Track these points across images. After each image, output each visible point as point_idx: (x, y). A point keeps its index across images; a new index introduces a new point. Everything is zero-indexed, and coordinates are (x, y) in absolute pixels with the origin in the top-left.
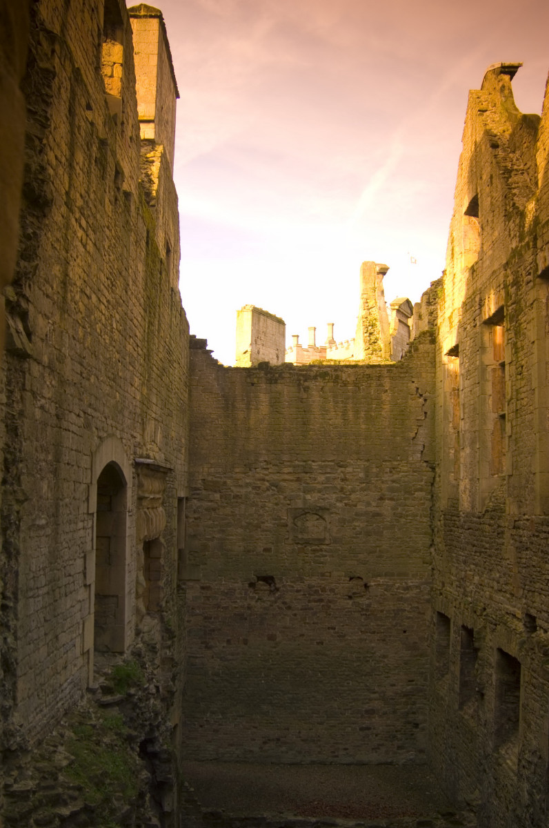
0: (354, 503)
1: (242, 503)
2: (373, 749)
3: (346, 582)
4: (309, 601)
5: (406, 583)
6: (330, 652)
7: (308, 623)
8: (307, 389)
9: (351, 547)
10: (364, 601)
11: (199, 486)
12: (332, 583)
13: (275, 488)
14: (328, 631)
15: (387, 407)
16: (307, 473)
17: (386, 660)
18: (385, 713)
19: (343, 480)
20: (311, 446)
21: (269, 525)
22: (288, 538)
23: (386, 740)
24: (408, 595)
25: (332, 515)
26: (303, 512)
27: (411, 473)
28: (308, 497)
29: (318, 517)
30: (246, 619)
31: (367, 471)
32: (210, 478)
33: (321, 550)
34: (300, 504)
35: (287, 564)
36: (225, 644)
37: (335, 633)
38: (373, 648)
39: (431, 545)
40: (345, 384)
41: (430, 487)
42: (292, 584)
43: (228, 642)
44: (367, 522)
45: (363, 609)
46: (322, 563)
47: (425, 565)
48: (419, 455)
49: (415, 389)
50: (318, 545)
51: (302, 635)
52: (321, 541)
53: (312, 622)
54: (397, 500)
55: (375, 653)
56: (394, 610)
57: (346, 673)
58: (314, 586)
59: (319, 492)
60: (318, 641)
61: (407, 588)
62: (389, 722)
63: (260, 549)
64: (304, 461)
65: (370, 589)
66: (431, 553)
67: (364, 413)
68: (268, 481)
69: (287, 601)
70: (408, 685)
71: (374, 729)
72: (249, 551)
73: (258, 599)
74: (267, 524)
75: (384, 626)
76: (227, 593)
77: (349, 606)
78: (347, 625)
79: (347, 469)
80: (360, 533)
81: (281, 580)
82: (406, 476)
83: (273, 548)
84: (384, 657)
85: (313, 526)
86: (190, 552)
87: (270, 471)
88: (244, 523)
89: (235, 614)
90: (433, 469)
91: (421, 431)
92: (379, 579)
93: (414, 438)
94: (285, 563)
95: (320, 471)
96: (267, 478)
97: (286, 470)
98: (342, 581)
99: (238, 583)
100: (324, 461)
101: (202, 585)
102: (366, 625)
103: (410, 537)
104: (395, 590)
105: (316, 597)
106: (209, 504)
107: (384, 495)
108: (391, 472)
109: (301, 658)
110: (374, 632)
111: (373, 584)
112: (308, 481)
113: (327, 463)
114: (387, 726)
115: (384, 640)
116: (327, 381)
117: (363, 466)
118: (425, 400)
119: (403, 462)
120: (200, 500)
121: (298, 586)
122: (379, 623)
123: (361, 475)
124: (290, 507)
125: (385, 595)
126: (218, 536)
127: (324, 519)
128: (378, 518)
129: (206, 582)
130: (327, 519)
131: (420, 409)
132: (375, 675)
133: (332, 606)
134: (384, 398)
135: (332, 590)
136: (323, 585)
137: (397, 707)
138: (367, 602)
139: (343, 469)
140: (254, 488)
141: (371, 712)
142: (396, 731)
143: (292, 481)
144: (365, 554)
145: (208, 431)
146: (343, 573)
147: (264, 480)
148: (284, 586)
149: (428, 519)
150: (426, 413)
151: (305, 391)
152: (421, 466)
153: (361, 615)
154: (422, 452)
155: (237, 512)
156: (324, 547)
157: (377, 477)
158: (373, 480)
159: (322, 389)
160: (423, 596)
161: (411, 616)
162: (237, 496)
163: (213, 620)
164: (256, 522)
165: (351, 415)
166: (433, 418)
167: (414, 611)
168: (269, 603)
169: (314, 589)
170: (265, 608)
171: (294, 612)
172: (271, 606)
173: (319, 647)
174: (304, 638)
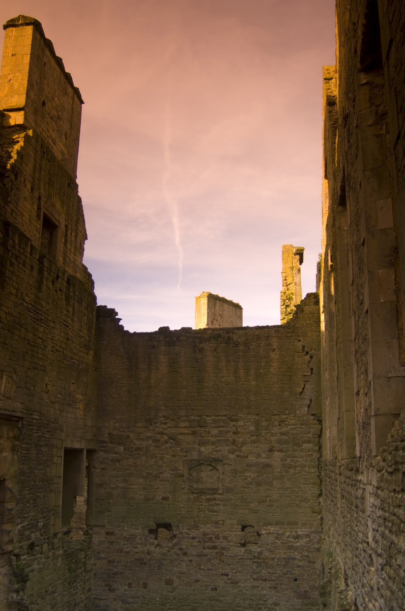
0: (245, 455)
1: (143, 455)
3: (238, 530)
4: (204, 548)
5: (296, 532)
6: (223, 598)
7: (203, 570)
8: (201, 351)
9: (242, 497)
10: (255, 549)
11: (106, 439)
12: (225, 531)
13: (173, 441)
14: (221, 577)
15: (275, 365)
16: (201, 427)
19: (234, 433)
20: (205, 402)
21: (167, 475)
22: (184, 488)
24: (298, 544)
25: (225, 466)
26: (198, 464)
27: (299, 426)
28: (203, 449)
29: (212, 468)
30: (146, 564)
31: (257, 424)
32: (115, 433)
33: (215, 499)
34: (195, 456)
35: (183, 512)
36: (126, 588)
37: (228, 579)
38: (265, 595)
39: (320, 495)
40: (236, 345)
41: (317, 439)
42: (188, 531)
43: (130, 585)
44: (257, 472)
45: (254, 556)
46: (215, 511)
47: (314, 514)
48: (306, 409)
49: (301, 347)
50: (211, 494)
51: (197, 581)
52: (214, 491)
53: (206, 568)
54: (286, 451)
55: (267, 600)
56: (284, 558)
58: (208, 534)
59: (213, 444)
60: (212, 587)
61: (297, 537)
63: (159, 498)
64: (199, 416)
65: (262, 537)
66: (320, 503)
67: (254, 371)
68: (166, 435)
69: (184, 547)
72: (149, 500)
73: (157, 545)
74: (165, 475)
75: (275, 573)
76: (129, 539)
77: (241, 554)
78: (239, 572)
79: (239, 423)
80: (251, 483)
81: (178, 526)
82: (295, 428)
83: (170, 496)
84: (276, 604)
85: (208, 477)
86: (97, 499)
87: (168, 425)
88: (144, 474)
89: (136, 559)
90: (320, 422)
91: (307, 386)
92: (269, 527)
93: (301, 393)
94: (181, 511)
95: (214, 425)
96: (166, 432)
97: (182, 424)
98: (234, 529)
99: (139, 529)
100: (217, 416)
101: (107, 531)
102: (258, 573)
103: (299, 488)
104: (286, 539)
105: (211, 544)
106: (114, 455)
107: (273, 447)
108: (279, 425)
109: (196, 603)
110: (265, 580)
111: (264, 532)
112: (202, 435)
113: (220, 418)
115: (275, 588)
116: (219, 342)
117: (253, 420)
118: (311, 357)
119: (291, 415)
120: (106, 452)
121: (193, 533)
122: (270, 570)
123: (252, 428)
124: (186, 458)
125: (276, 543)
126: (121, 485)
127: (217, 470)
128: (268, 468)
129: (110, 527)
130: (220, 471)
131: (307, 365)
133: (225, 553)
134: (272, 356)
135: (225, 538)
136: (217, 533)
138: (259, 550)
139: (234, 423)
140: (154, 441)
143: (188, 434)
144: (256, 503)
145: (114, 390)
146: (236, 522)
147: (162, 433)
148: (180, 533)
149: (317, 470)
150: (312, 369)
151: (200, 352)
152: (308, 419)
153: (253, 562)
154: (309, 405)
155: (138, 463)
156: (218, 496)
157: (267, 430)
158: (263, 432)
159: (215, 349)
160: (313, 544)
161: (301, 564)
162: (139, 448)
163: (116, 564)
164: (155, 472)
165: (242, 372)
166: (319, 374)
167: (304, 560)
168: (167, 549)
169: (208, 536)
170: (163, 554)
171: (190, 558)
172: (169, 551)
173: (213, 593)
174: (199, 583)
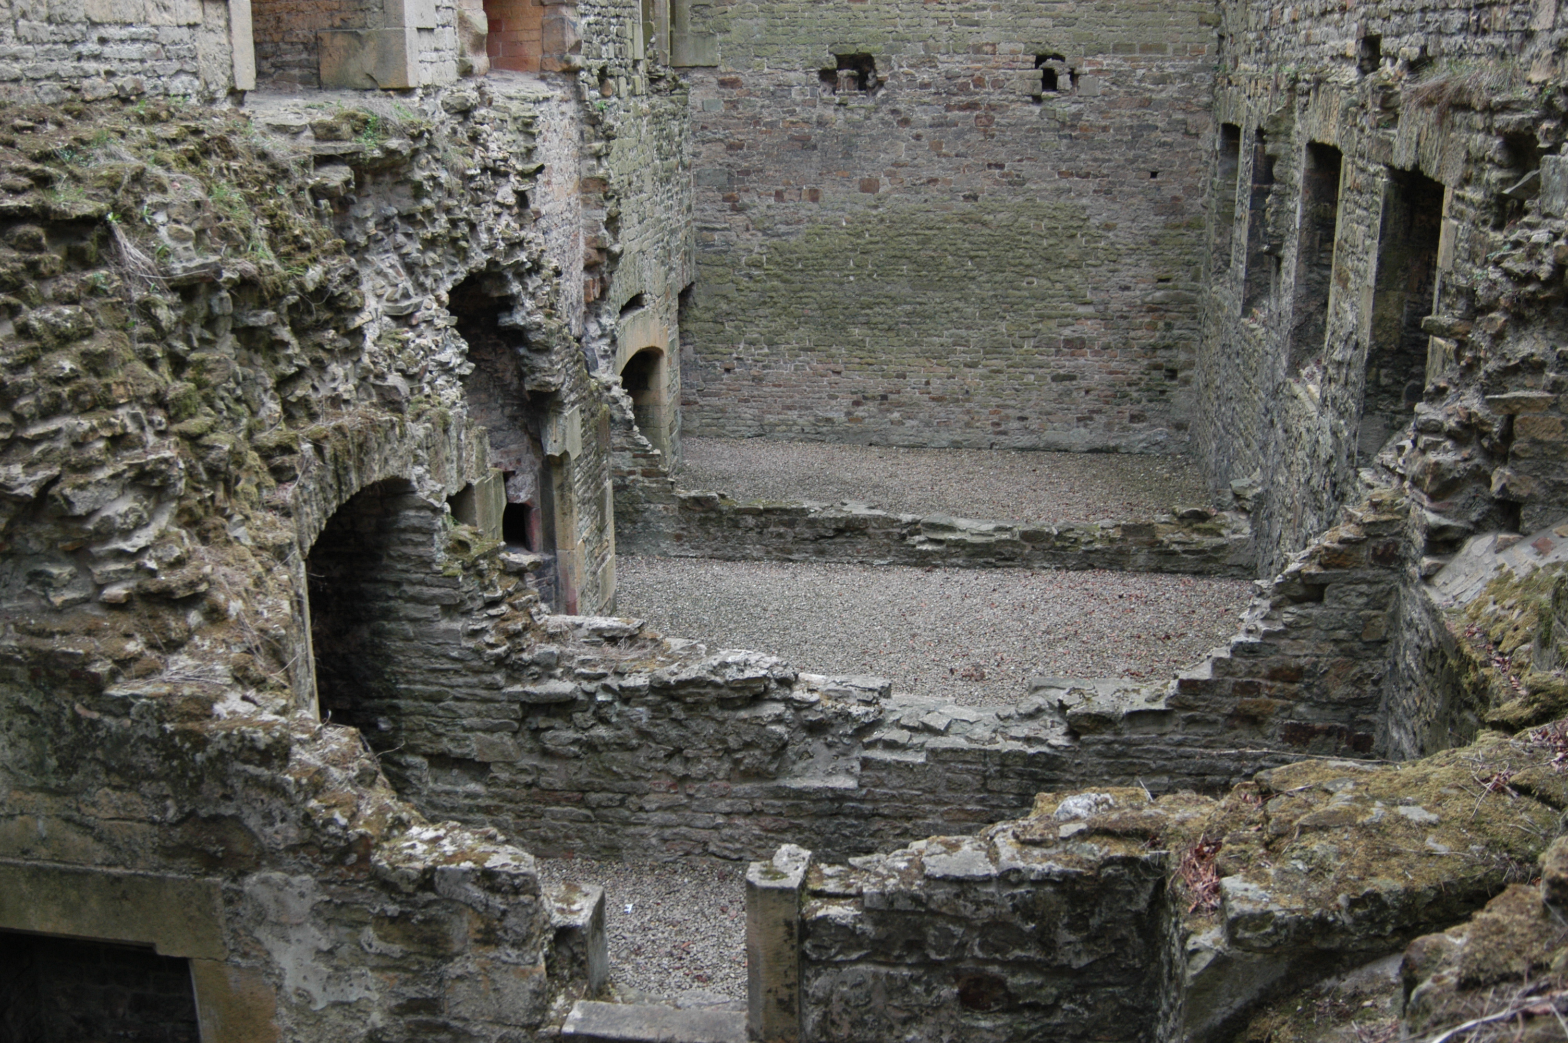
2: (1079, 419)
3: (1029, 65)
4: (948, 108)
5: (1159, 68)
6: (991, 217)
7: (945, 155)
10: (1066, 107)
12: (997, 68)
14: (988, 171)
17: (1111, 234)
18: (1106, 348)
23: (1107, 403)
24: (1164, 95)
30: (815, 147)
35: (900, 29)
36: (772, 201)
37: (1003, 176)
38: (1084, 208)
42: (912, 71)
43: (779, 195)
45: (1063, 124)
46: (977, 24)
47: (1204, 28)
51: (933, 181)
53: (954, 153)
55: (1089, 219)
56: (1131, 127)
57: (1027, 261)
58: (958, 76)
60: (967, 193)
61: (1163, 80)
62: (1113, 364)
65: (1081, 81)
66: (1218, 2)
69: (902, 107)
70: (1159, 289)
71: (1083, 378)
72: (818, 1)
73: (840, 104)
75: (1109, 160)
76: (773, 93)
77: (1034, 119)
78: (1029, 159)
81: (887, 60)
84: (1108, 228)
89: (792, 138)
92: (1099, 58)
94: (895, 26)
98: (1019, 64)
99: (796, 71)
101: (721, 77)
102: (1070, 160)
104: (1136, 84)
105: (964, 99)
109: (930, 229)
110: (1087, 175)
111: (1087, 69)
114: (1111, 373)
115: (1108, 192)
121: (924, 75)
122: (1098, 154)
125: (1113, 93)
129: (729, 69)
132: (1088, 265)
133: (998, 118)
135: (996, 84)
136: (978, 74)
137: (1132, 334)
138: (1074, 108)
141: (1076, 345)
142: (1129, 385)
146: (1023, 46)
148: (893, 76)
153: (1061, 137)
160: (1196, 96)
161: (1169, 140)
163: (745, 151)
167: (1175, 130)
168: (862, 112)
169: (959, 81)
170: (853, 124)
171: (916, 132)
172: (868, 118)
173: (969, 206)
174: (938, 186)
